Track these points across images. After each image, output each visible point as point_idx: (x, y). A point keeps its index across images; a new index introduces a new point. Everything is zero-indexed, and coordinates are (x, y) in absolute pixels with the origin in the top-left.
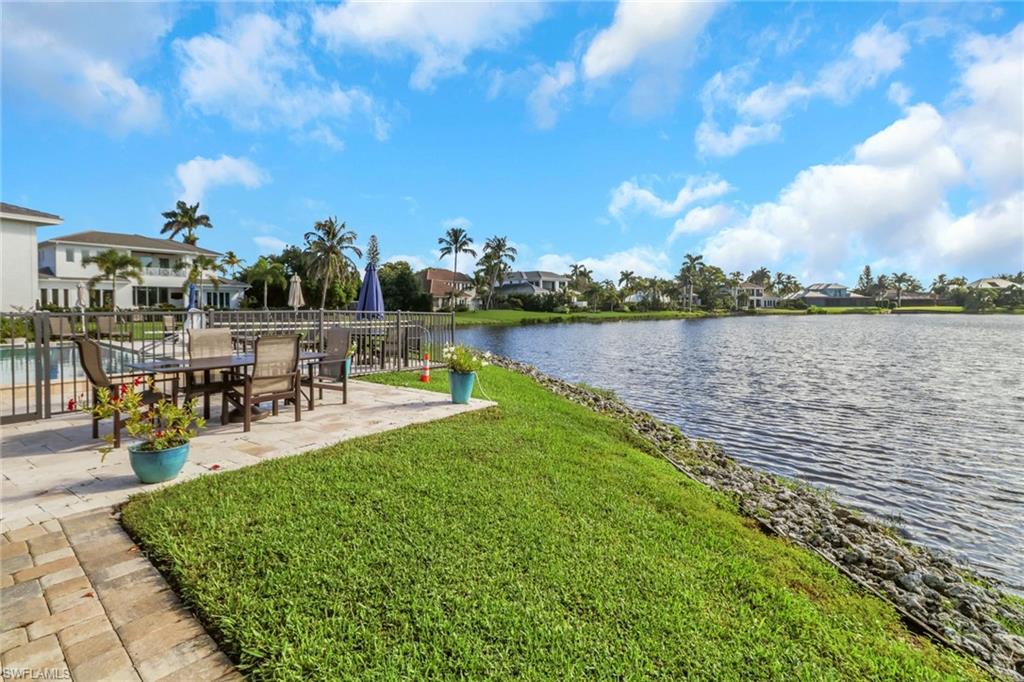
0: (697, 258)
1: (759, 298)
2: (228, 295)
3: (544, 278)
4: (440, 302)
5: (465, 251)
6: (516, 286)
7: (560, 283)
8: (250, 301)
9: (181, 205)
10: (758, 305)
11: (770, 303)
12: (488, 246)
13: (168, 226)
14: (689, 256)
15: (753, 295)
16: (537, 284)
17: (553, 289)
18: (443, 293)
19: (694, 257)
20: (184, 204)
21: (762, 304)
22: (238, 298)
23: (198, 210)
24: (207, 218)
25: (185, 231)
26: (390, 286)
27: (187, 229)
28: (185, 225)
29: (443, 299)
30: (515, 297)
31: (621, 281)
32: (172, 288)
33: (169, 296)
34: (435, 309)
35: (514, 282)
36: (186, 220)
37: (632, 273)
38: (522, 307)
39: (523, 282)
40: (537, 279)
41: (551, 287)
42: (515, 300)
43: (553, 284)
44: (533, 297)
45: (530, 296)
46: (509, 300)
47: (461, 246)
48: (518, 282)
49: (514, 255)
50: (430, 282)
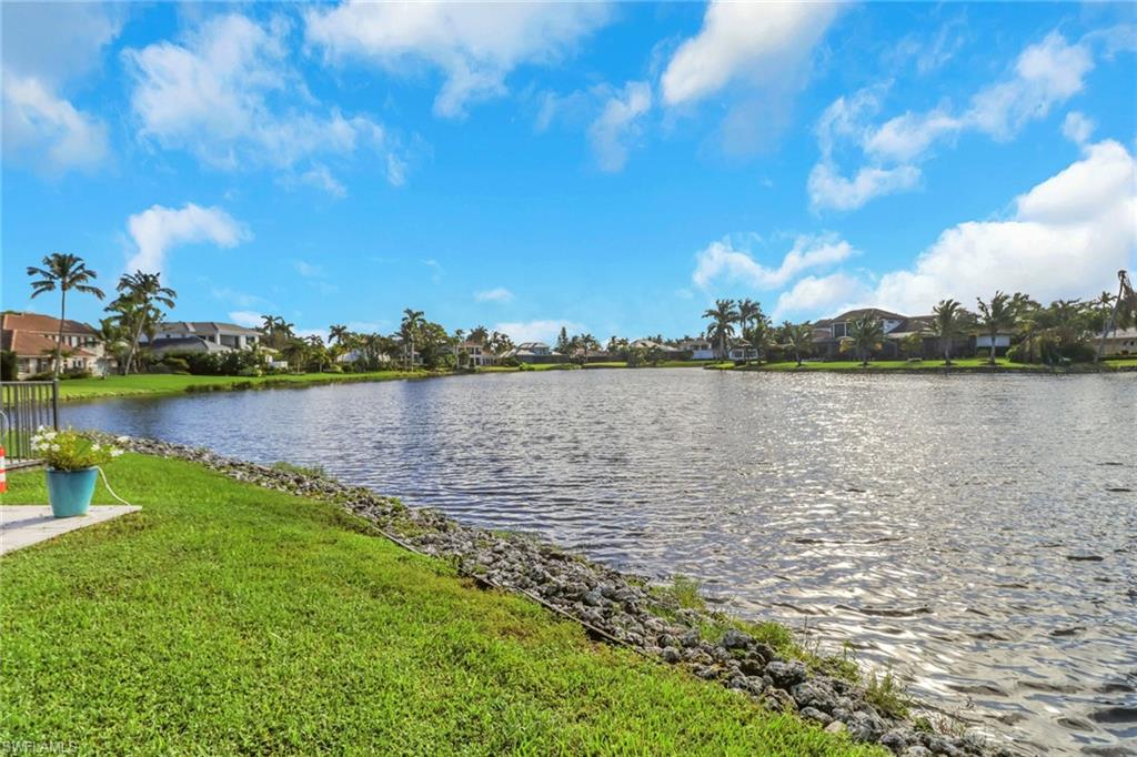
0: (418, 314)
1: (478, 356)
3: (222, 331)
4: (32, 365)
5: (82, 288)
6: (177, 341)
7: (247, 339)
10: (478, 363)
11: (488, 361)
12: (125, 284)
14: (409, 312)
15: (473, 353)
16: (212, 339)
17: (237, 346)
18: (38, 350)
19: (414, 312)
21: (482, 362)
29: (39, 360)
30: (175, 356)
31: (331, 337)
35: (172, 337)
37: (344, 328)
38: (188, 370)
39: (188, 336)
40: (211, 333)
41: (234, 343)
42: (176, 360)
43: (237, 339)
44: (205, 357)
45: (200, 355)
46: (165, 360)
47: (72, 280)
48: (179, 336)
49: (173, 299)
50: (10, 333)
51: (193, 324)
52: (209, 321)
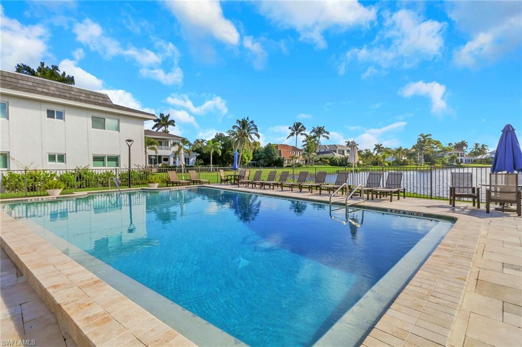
0: (427, 136)
1: (461, 158)
2: (188, 159)
3: (339, 148)
4: (287, 162)
5: (302, 134)
6: (323, 153)
7: (347, 151)
8: (200, 162)
9: (162, 115)
10: (462, 162)
11: (469, 161)
12: (313, 131)
13: (155, 126)
14: (422, 135)
15: (458, 156)
16: (335, 151)
17: (343, 154)
18: (288, 157)
19: (425, 135)
20: (163, 115)
21: (464, 161)
22: (193, 160)
23: (169, 118)
24: (174, 121)
25: (163, 128)
26: (261, 154)
27: (164, 127)
28: (164, 125)
29: (288, 160)
30: (325, 159)
31: (375, 149)
32: (163, 156)
33: (162, 160)
34: (285, 165)
35: (321, 151)
36: (164, 122)
37: (381, 145)
38: (329, 164)
39: (326, 151)
40: (334, 149)
41: (342, 153)
42: (325, 160)
43: (343, 151)
44: (334, 159)
45: (332, 158)
46: (321, 160)
47: (300, 131)
48: (323, 151)
49: (328, 135)
50: (280, 151)
51: (328, 146)
52: (334, 144)
